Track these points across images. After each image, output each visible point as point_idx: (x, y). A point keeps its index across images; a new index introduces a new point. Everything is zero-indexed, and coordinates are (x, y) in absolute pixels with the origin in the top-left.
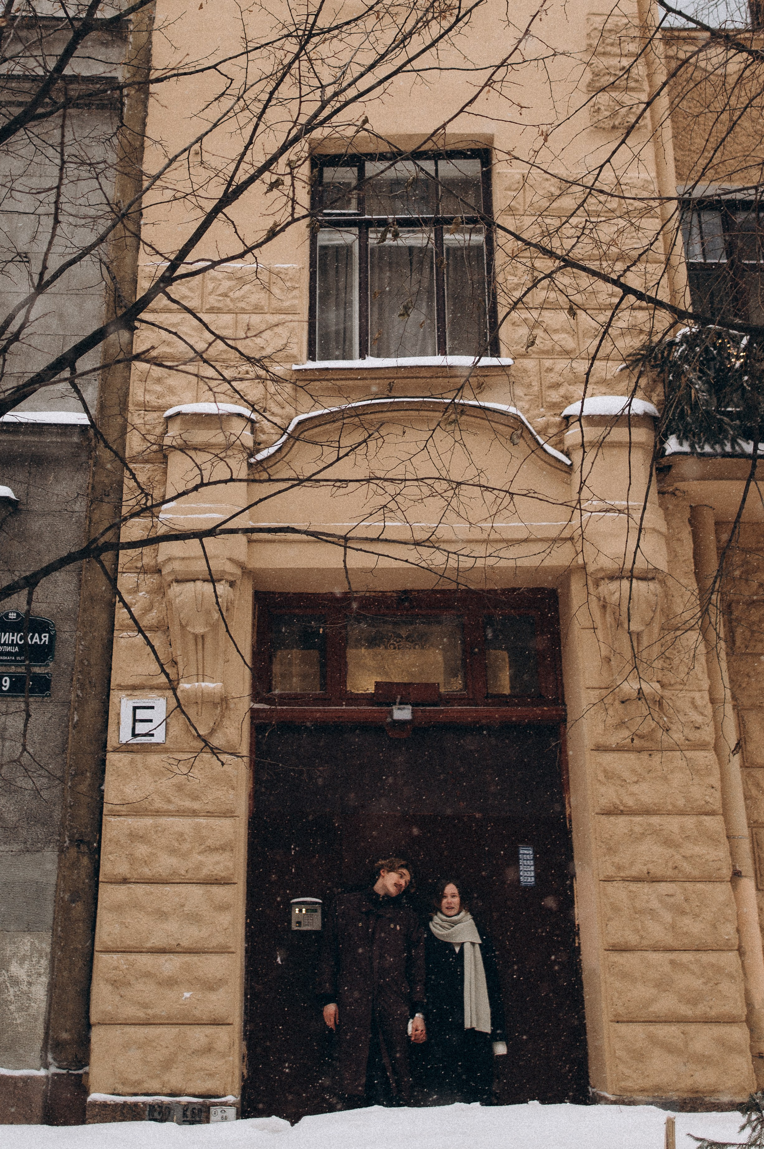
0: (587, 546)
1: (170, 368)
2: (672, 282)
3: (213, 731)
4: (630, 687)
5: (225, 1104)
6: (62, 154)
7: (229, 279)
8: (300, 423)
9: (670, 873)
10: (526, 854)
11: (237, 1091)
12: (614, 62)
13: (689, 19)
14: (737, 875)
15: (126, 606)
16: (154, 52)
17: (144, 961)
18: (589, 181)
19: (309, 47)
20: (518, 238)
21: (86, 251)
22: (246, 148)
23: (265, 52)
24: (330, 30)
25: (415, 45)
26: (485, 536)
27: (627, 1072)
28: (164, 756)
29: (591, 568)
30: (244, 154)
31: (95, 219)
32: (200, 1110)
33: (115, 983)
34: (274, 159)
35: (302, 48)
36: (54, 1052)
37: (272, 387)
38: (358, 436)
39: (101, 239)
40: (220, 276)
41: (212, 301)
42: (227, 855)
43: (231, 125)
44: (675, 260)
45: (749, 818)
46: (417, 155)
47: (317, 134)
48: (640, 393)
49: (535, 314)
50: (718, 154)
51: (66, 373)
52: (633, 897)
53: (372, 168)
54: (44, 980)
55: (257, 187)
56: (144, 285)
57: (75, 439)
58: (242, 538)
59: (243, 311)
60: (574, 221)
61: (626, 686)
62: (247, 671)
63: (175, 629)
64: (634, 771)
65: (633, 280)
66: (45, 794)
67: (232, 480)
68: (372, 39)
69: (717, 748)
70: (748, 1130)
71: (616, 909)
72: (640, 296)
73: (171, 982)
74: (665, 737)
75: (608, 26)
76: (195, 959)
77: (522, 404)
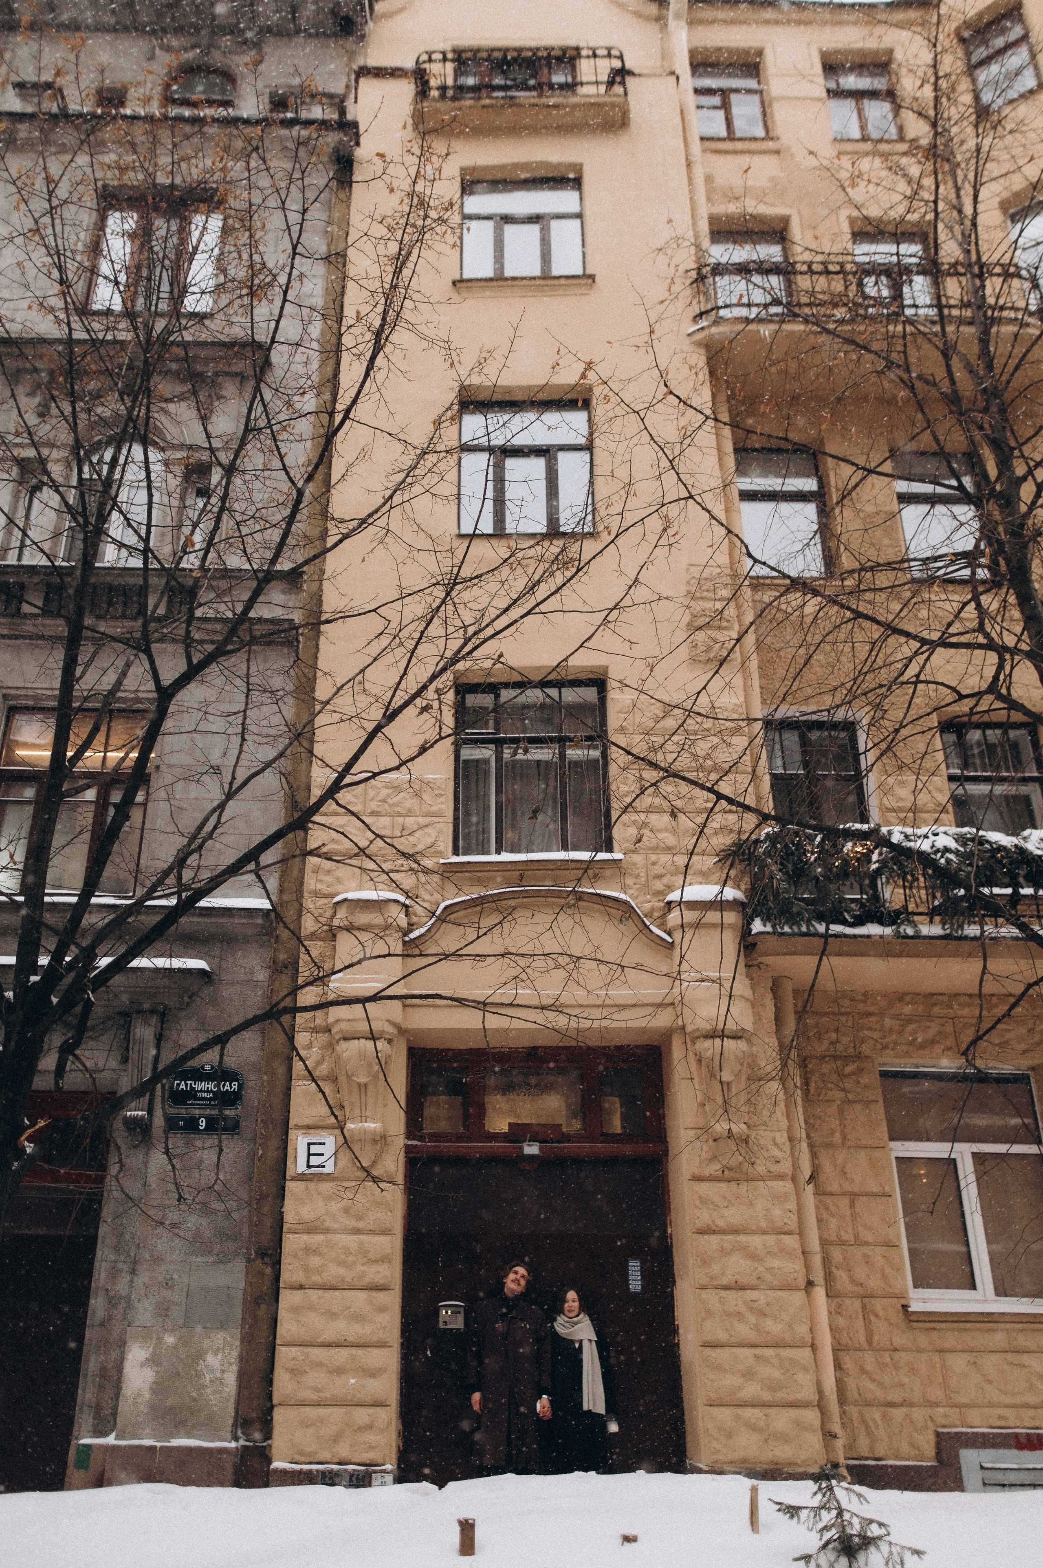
0: (686, 1011)
1: (338, 861)
2: (757, 787)
3: (374, 1163)
4: (721, 1127)
5: (384, 1471)
6: (248, 683)
7: (386, 787)
8: (446, 908)
9: (754, 1282)
10: (634, 1266)
11: (394, 1461)
12: (709, 605)
13: (772, 569)
14: (810, 1284)
15: (302, 1059)
16: (324, 598)
17: (316, 1353)
18: (688, 705)
19: (454, 593)
20: (629, 753)
21: (269, 764)
22: (402, 678)
23: (416, 598)
24: (471, 579)
25: (542, 592)
26: (599, 1002)
27: (718, 1447)
28: (331, 1184)
29: (689, 1028)
30: (399, 683)
31: (276, 737)
32: (364, 1477)
33: (292, 1371)
34: (425, 687)
35: (448, 594)
36: (242, 1427)
37: (423, 878)
38: (494, 919)
39: (281, 755)
40: (379, 785)
41: (373, 806)
42: (385, 1266)
43: (389, 659)
44: (760, 771)
45: (820, 1238)
46: (544, 684)
47: (460, 666)
48: (729, 882)
49: (643, 816)
50: (796, 683)
51: (252, 866)
52: (722, 1301)
53: (506, 695)
54: (235, 1368)
55: (411, 711)
56: (316, 793)
57: (260, 921)
58: (398, 1004)
59: (399, 815)
60: (675, 738)
61: (718, 1127)
62: (402, 1115)
63: (342, 1079)
64: (725, 1197)
65: (725, 788)
66: (235, 1215)
67: (389, 955)
68: (506, 587)
69: (794, 1179)
70: (819, 1496)
71: (709, 1312)
72: (730, 801)
73: (339, 1371)
74: (750, 1169)
75: (704, 575)
76: (359, 1352)
77: (631, 892)
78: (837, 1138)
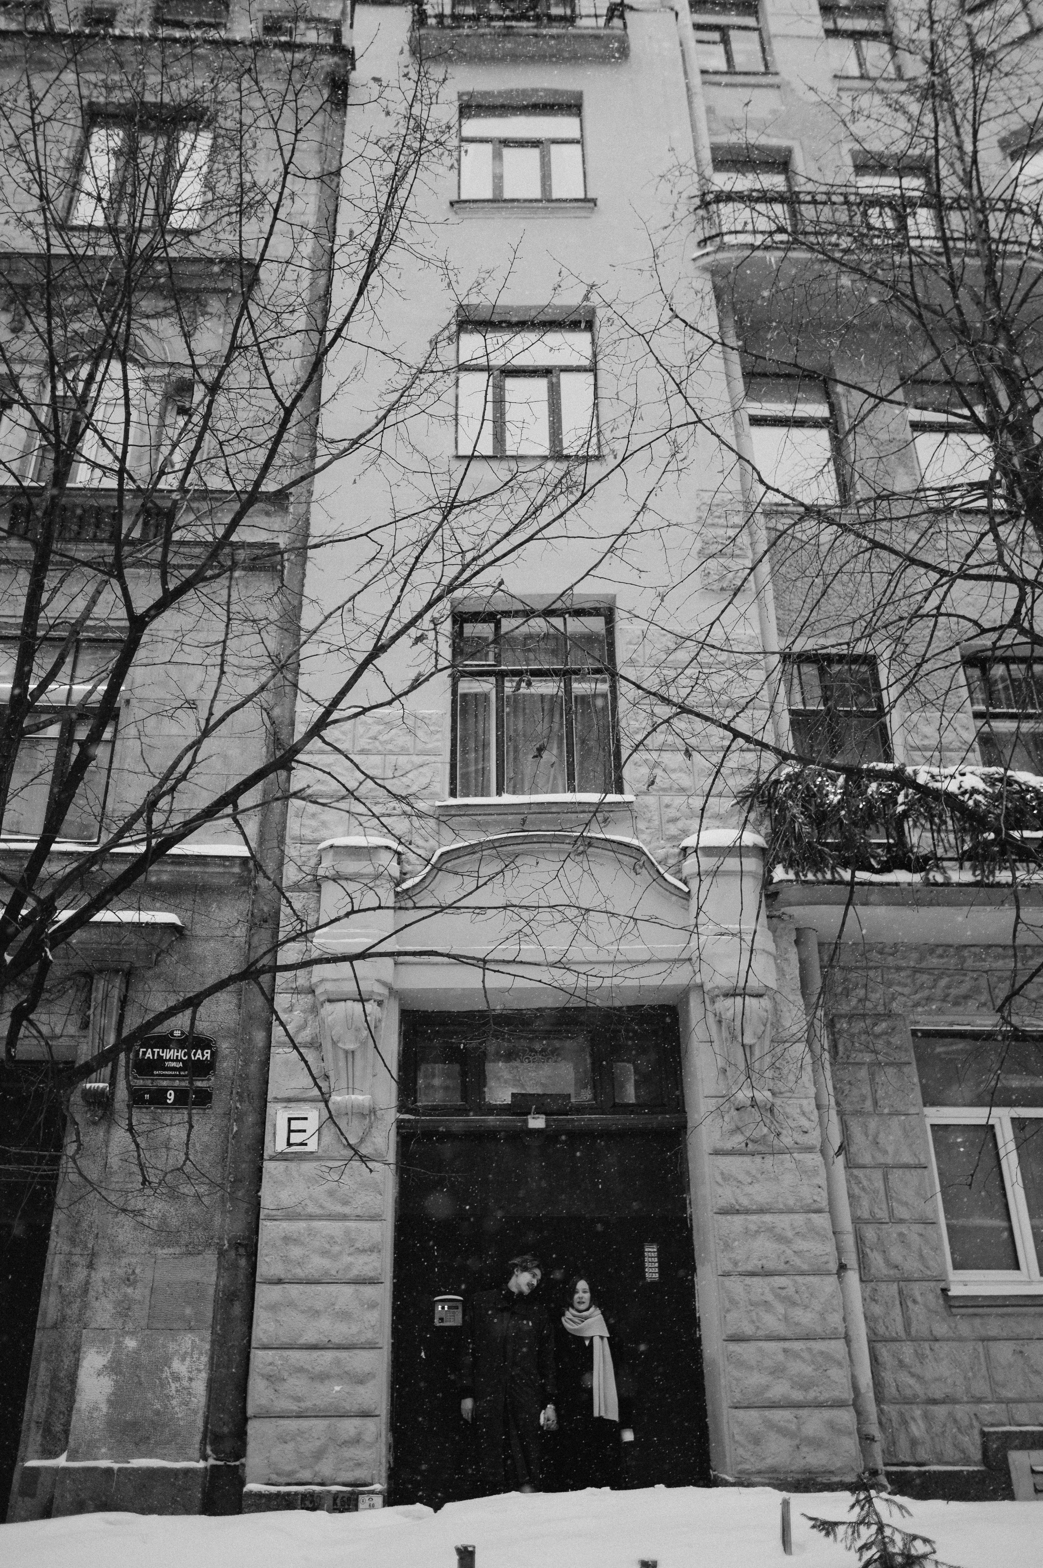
0: (704, 966)
1: (324, 805)
2: (776, 725)
3: (362, 1141)
4: (743, 1096)
5: (372, 1492)
6: (228, 611)
7: (378, 723)
8: (442, 855)
9: (782, 1267)
10: (651, 1252)
11: (384, 1480)
12: (721, 532)
13: (785, 496)
14: (842, 1267)
15: (282, 1024)
16: (312, 521)
17: (296, 1357)
18: (701, 637)
19: (451, 517)
20: (639, 687)
21: (249, 699)
22: (395, 606)
23: (411, 521)
24: (470, 502)
25: (545, 516)
26: (611, 959)
27: (745, 1455)
28: (315, 1164)
29: (708, 986)
30: (392, 611)
31: (257, 670)
32: (349, 1499)
33: (268, 1378)
34: (420, 616)
35: (445, 518)
36: (211, 1444)
37: (416, 822)
38: (496, 867)
39: (262, 688)
40: (370, 721)
41: (363, 743)
42: (374, 1256)
43: (380, 586)
44: (778, 708)
45: (852, 1215)
46: (548, 613)
47: (458, 593)
48: (748, 826)
49: (655, 755)
50: (814, 613)
51: (229, 810)
52: (748, 1289)
53: (507, 625)
54: (204, 1375)
55: (404, 641)
56: (301, 730)
57: (236, 870)
58: (389, 961)
59: (392, 753)
60: (688, 672)
61: (740, 1096)
62: (394, 1086)
63: (327, 1046)
64: (748, 1173)
65: (741, 725)
66: (206, 1201)
67: (380, 907)
68: (507, 510)
69: (823, 1152)
70: (857, 1509)
71: (732, 1301)
72: (747, 739)
73: (323, 1377)
74: (776, 1142)
75: (715, 501)
76: (343, 1355)
77: (643, 836)
78: (868, 1105)
